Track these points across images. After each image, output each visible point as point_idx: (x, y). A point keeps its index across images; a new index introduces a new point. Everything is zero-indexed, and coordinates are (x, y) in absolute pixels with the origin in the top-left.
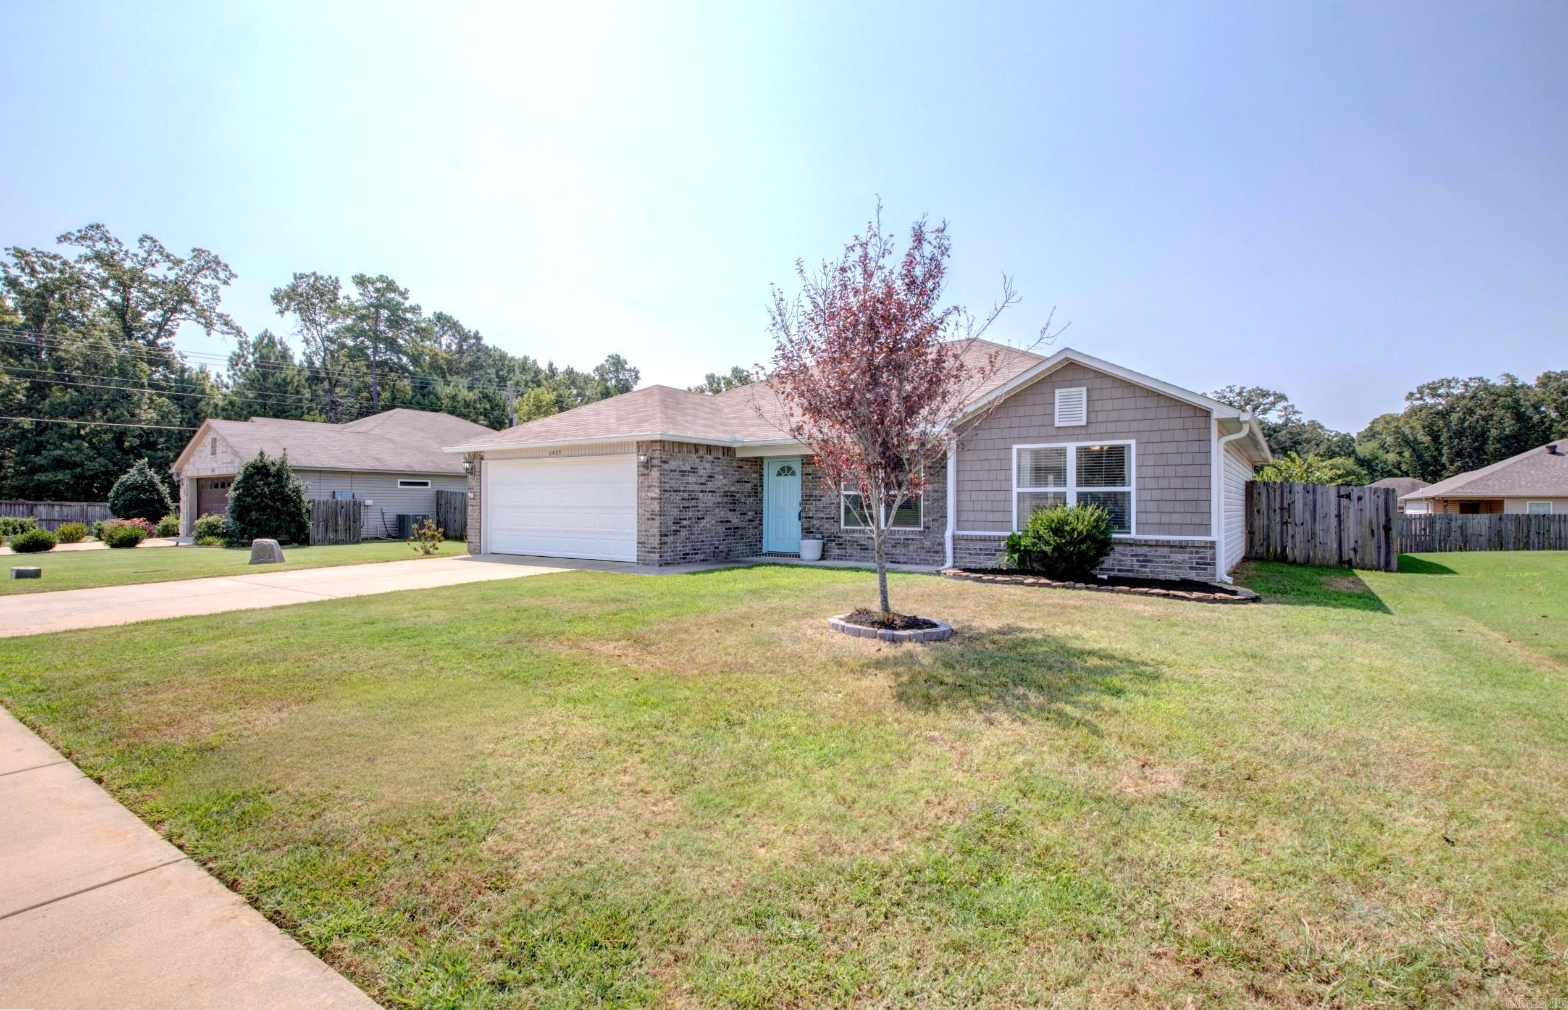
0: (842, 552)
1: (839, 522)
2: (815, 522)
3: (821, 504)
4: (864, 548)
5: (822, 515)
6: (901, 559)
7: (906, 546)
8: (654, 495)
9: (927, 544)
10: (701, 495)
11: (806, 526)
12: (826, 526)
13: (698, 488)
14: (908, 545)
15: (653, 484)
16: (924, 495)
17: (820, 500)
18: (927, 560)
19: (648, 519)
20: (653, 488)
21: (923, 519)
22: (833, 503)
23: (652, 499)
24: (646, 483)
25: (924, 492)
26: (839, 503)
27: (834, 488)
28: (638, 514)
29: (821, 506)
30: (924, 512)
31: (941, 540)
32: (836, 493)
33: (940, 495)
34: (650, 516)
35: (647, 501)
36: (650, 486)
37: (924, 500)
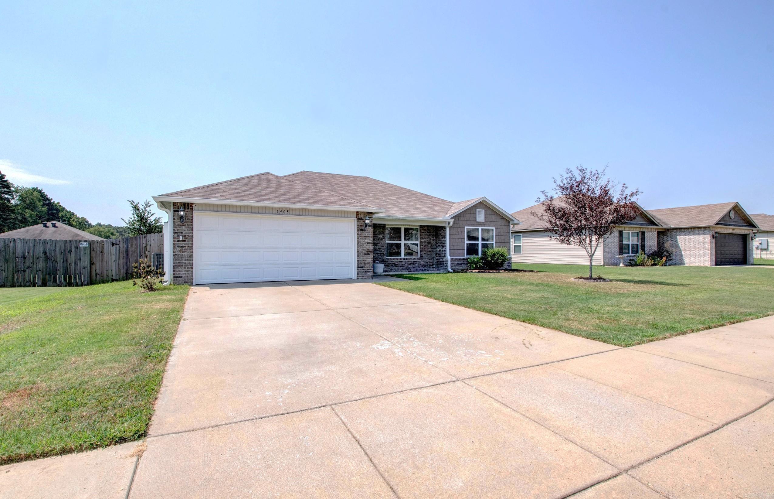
0: (387, 268)
1: (385, 255)
2: (375, 255)
4: (397, 266)
5: (378, 252)
6: (412, 269)
7: (414, 264)
8: (369, 241)
9: (422, 263)
12: (380, 257)
15: (369, 235)
16: (420, 244)
17: (377, 245)
18: (422, 269)
19: (365, 254)
20: (368, 238)
21: (420, 253)
22: (383, 247)
23: (368, 243)
24: (364, 235)
25: (421, 242)
26: (385, 247)
27: (383, 240)
28: (358, 252)
29: (378, 248)
30: (420, 250)
31: (427, 261)
32: (384, 242)
33: (427, 243)
34: (366, 253)
35: (365, 244)
36: (367, 237)
37: (420, 245)
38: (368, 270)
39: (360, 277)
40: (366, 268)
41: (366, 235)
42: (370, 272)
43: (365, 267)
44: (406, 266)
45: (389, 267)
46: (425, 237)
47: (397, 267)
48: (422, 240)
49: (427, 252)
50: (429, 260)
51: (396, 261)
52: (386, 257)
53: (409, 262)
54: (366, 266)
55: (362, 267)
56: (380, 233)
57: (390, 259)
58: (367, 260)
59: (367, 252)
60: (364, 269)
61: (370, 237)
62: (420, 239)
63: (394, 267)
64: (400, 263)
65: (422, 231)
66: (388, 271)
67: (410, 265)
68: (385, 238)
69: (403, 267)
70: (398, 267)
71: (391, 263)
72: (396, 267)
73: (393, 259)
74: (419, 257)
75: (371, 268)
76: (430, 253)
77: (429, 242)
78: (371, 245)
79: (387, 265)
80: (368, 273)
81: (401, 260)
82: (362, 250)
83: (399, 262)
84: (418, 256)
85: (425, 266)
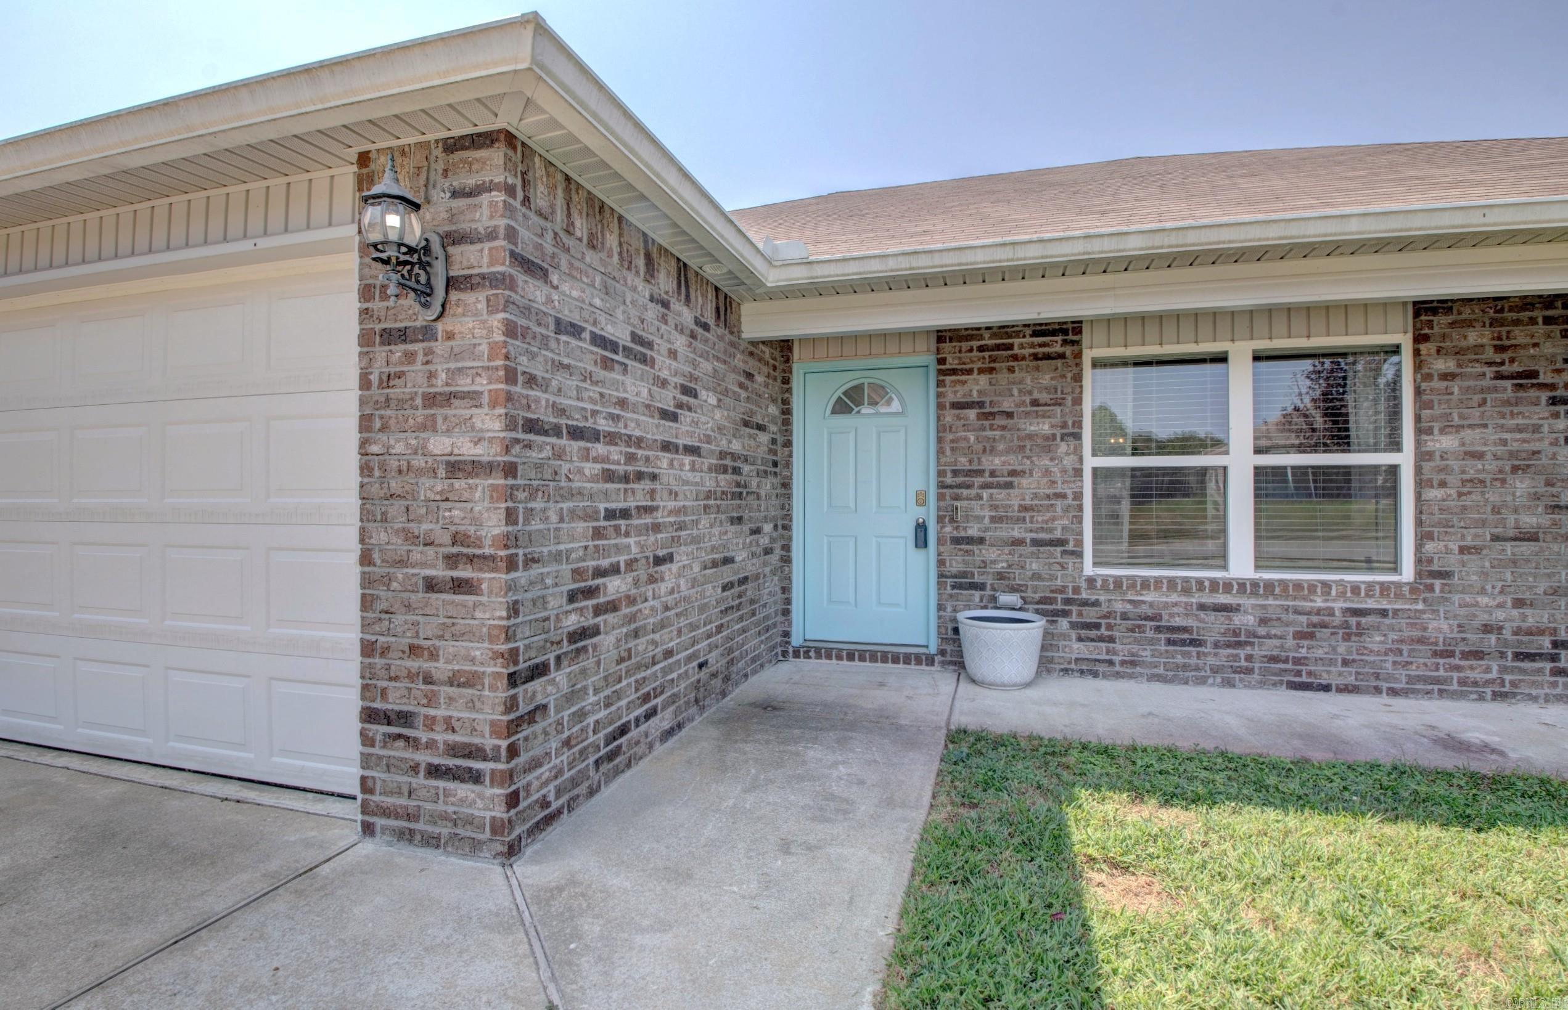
0: (1099, 650)
1: (1079, 555)
2: (989, 553)
3: (1013, 500)
5: (1017, 533)
6: (1333, 675)
9: (1440, 627)
10: (665, 459)
11: (955, 565)
12: (1034, 565)
13: (655, 430)
14: (1361, 631)
15: (464, 384)
16: (1418, 470)
17: (1009, 485)
18: (1437, 681)
19: (431, 586)
20: (460, 410)
21: (1419, 547)
22: (1063, 496)
23: (455, 468)
24: (415, 381)
25: (1422, 456)
26: (1078, 496)
27: (1063, 447)
28: (366, 559)
29: (1015, 503)
30: (1419, 523)
31: (1500, 615)
32: (1069, 462)
33: (1492, 466)
34: (440, 572)
35: (426, 482)
36: (449, 398)
37: (1421, 483)
38: (454, 750)
39: (386, 813)
40: (441, 737)
41: (440, 385)
42: (476, 778)
43: (430, 723)
44: (1270, 647)
45: (1111, 640)
46: (1476, 412)
47: (1183, 643)
48: (1446, 442)
49: (1496, 538)
50: (1519, 603)
51: (1174, 598)
52: (1089, 569)
53: (1297, 612)
54: (440, 713)
55: (405, 718)
56: (1035, 403)
57: (1118, 582)
58: (448, 647)
59: (452, 560)
60: (412, 743)
61: (473, 397)
62: (1421, 431)
63: (1151, 641)
64: (1211, 617)
65: (1442, 365)
66: (1101, 668)
67: (1311, 636)
68: (1078, 436)
69: (1242, 653)
70: (1194, 643)
71: (1125, 616)
72: (1169, 642)
73: (1145, 584)
74: (1408, 572)
75: (489, 742)
76: (1526, 548)
77: (1512, 455)
78: (482, 484)
79: (1097, 626)
80: (463, 790)
81: (1223, 599)
82: (399, 546)
83: (1202, 607)
84: (1396, 569)
85: (1466, 655)
